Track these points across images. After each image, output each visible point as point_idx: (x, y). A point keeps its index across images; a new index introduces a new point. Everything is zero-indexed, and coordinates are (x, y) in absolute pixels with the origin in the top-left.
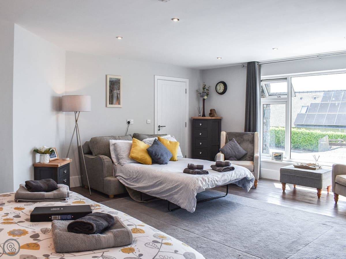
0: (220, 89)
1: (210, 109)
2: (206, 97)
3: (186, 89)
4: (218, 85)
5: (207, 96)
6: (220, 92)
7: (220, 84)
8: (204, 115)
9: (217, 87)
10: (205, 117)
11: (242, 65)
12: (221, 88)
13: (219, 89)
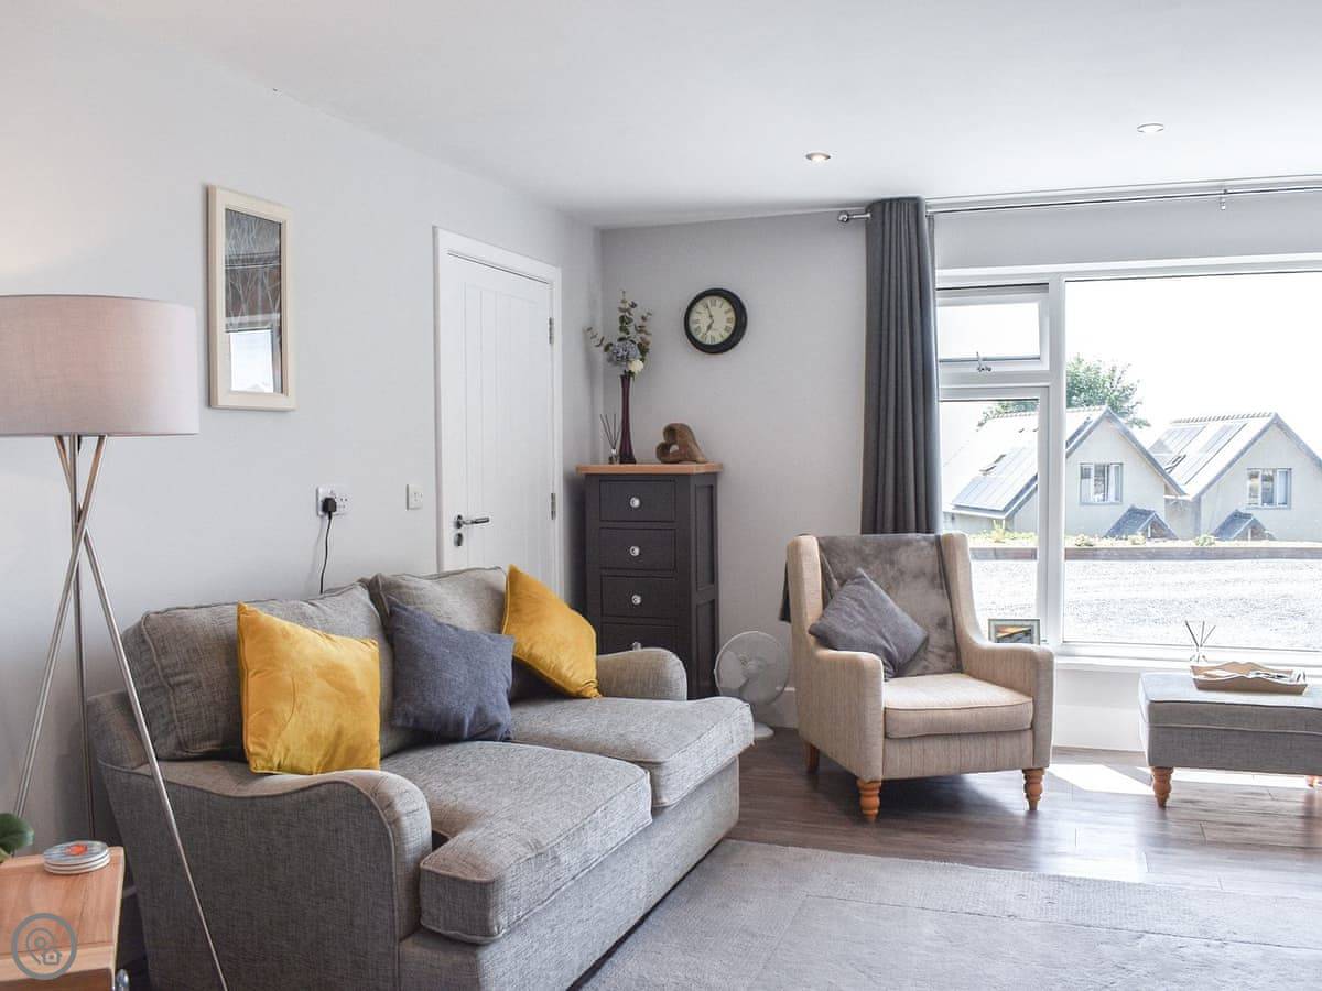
0: (709, 327)
1: (665, 424)
2: (637, 366)
3: (551, 322)
4: (699, 307)
5: (642, 360)
6: (708, 341)
7: (708, 300)
8: (626, 456)
9: (694, 316)
10: (635, 463)
11: (841, 213)
12: (714, 321)
13: (704, 326)
